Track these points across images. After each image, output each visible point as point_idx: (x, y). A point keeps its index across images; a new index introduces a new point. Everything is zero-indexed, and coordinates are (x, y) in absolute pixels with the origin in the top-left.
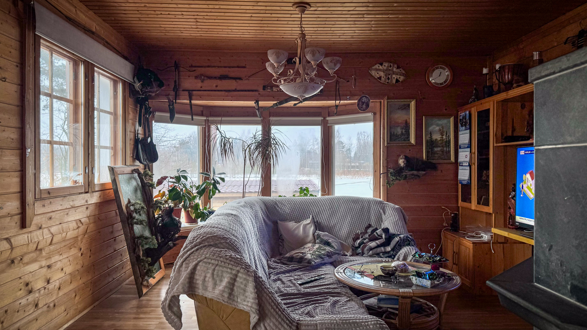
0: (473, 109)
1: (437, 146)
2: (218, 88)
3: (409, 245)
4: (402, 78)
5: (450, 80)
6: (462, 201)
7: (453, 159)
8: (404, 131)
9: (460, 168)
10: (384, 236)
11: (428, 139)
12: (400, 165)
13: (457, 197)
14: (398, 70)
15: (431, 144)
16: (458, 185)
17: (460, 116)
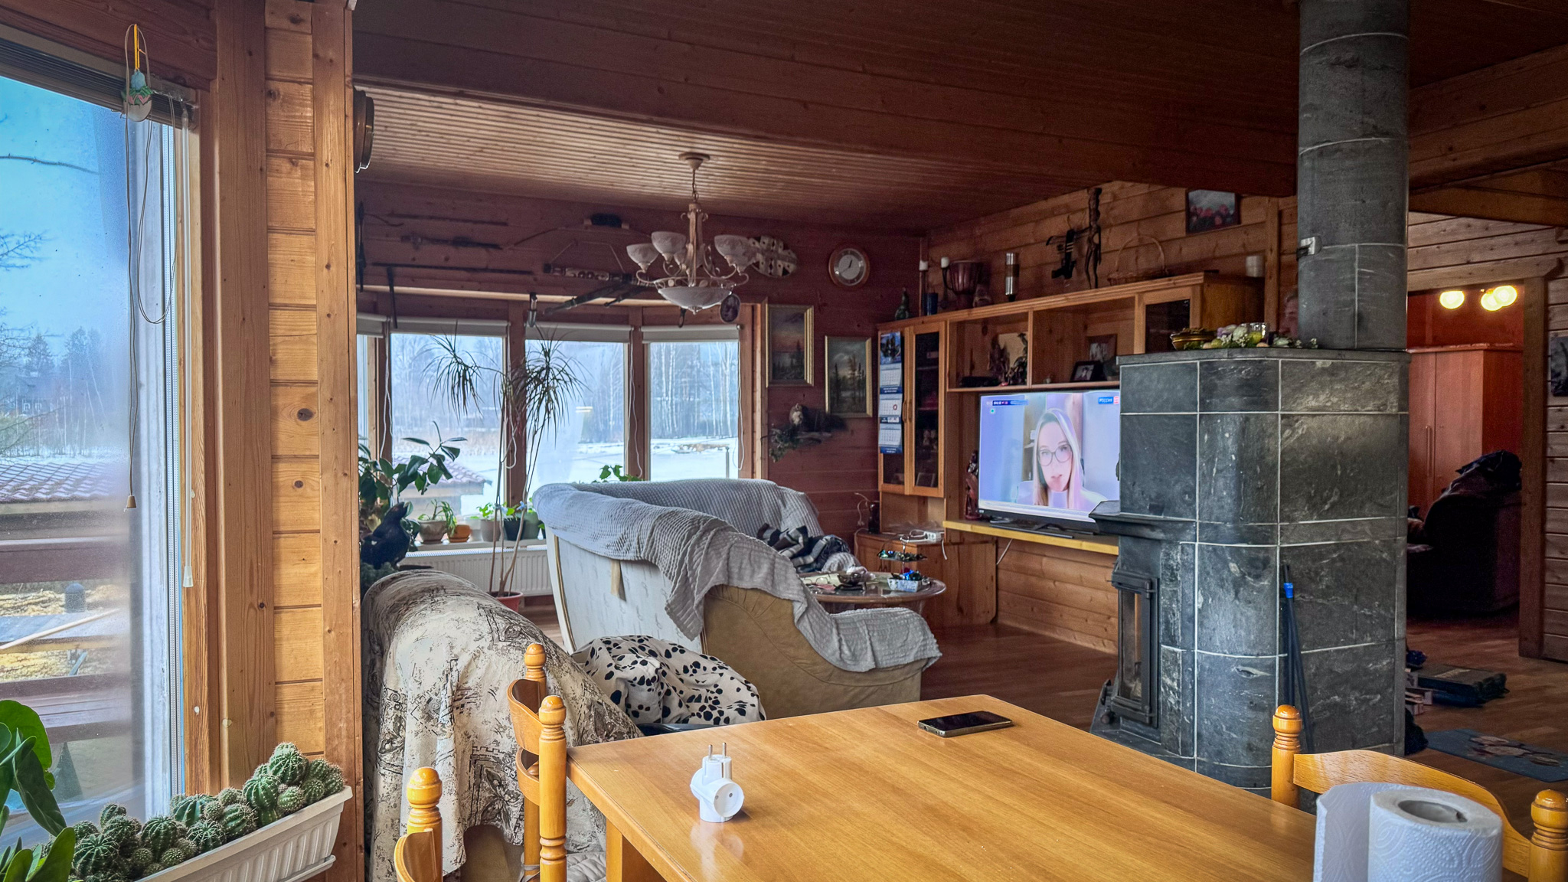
0: (907, 330)
1: (846, 389)
2: (451, 263)
3: (839, 550)
4: (792, 268)
5: (866, 274)
6: (885, 482)
7: (869, 411)
8: (794, 361)
9: (882, 426)
10: (801, 540)
11: (833, 375)
12: (793, 421)
13: (876, 476)
14: (786, 253)
15: (837, 384)
16: (876, 455)
17: (882, 338)
